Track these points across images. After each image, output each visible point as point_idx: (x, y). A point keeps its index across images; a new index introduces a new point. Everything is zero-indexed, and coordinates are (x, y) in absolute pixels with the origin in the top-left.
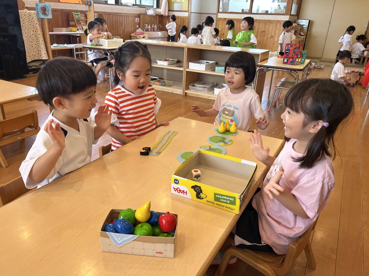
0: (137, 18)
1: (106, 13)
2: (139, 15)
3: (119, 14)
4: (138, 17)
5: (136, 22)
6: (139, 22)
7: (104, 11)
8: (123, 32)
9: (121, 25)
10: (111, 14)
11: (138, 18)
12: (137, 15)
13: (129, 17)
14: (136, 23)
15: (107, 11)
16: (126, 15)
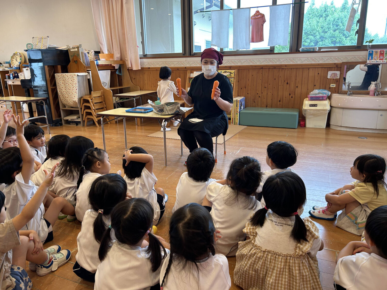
0: (334, 71)
1: (255, 67)
2: (339, 66)
3: (285, 67)
4: (336, 68)
5: (329, 77)
6: (338, 77)
7: (251, 64)
8: (290, 94)
9: (287, 83)
10: (263, 68)
11: (337, 71)
12: (335, 66)
13: (309, 69)
14: (330, 79)
15: (258, 64)
16: (301, 67)
